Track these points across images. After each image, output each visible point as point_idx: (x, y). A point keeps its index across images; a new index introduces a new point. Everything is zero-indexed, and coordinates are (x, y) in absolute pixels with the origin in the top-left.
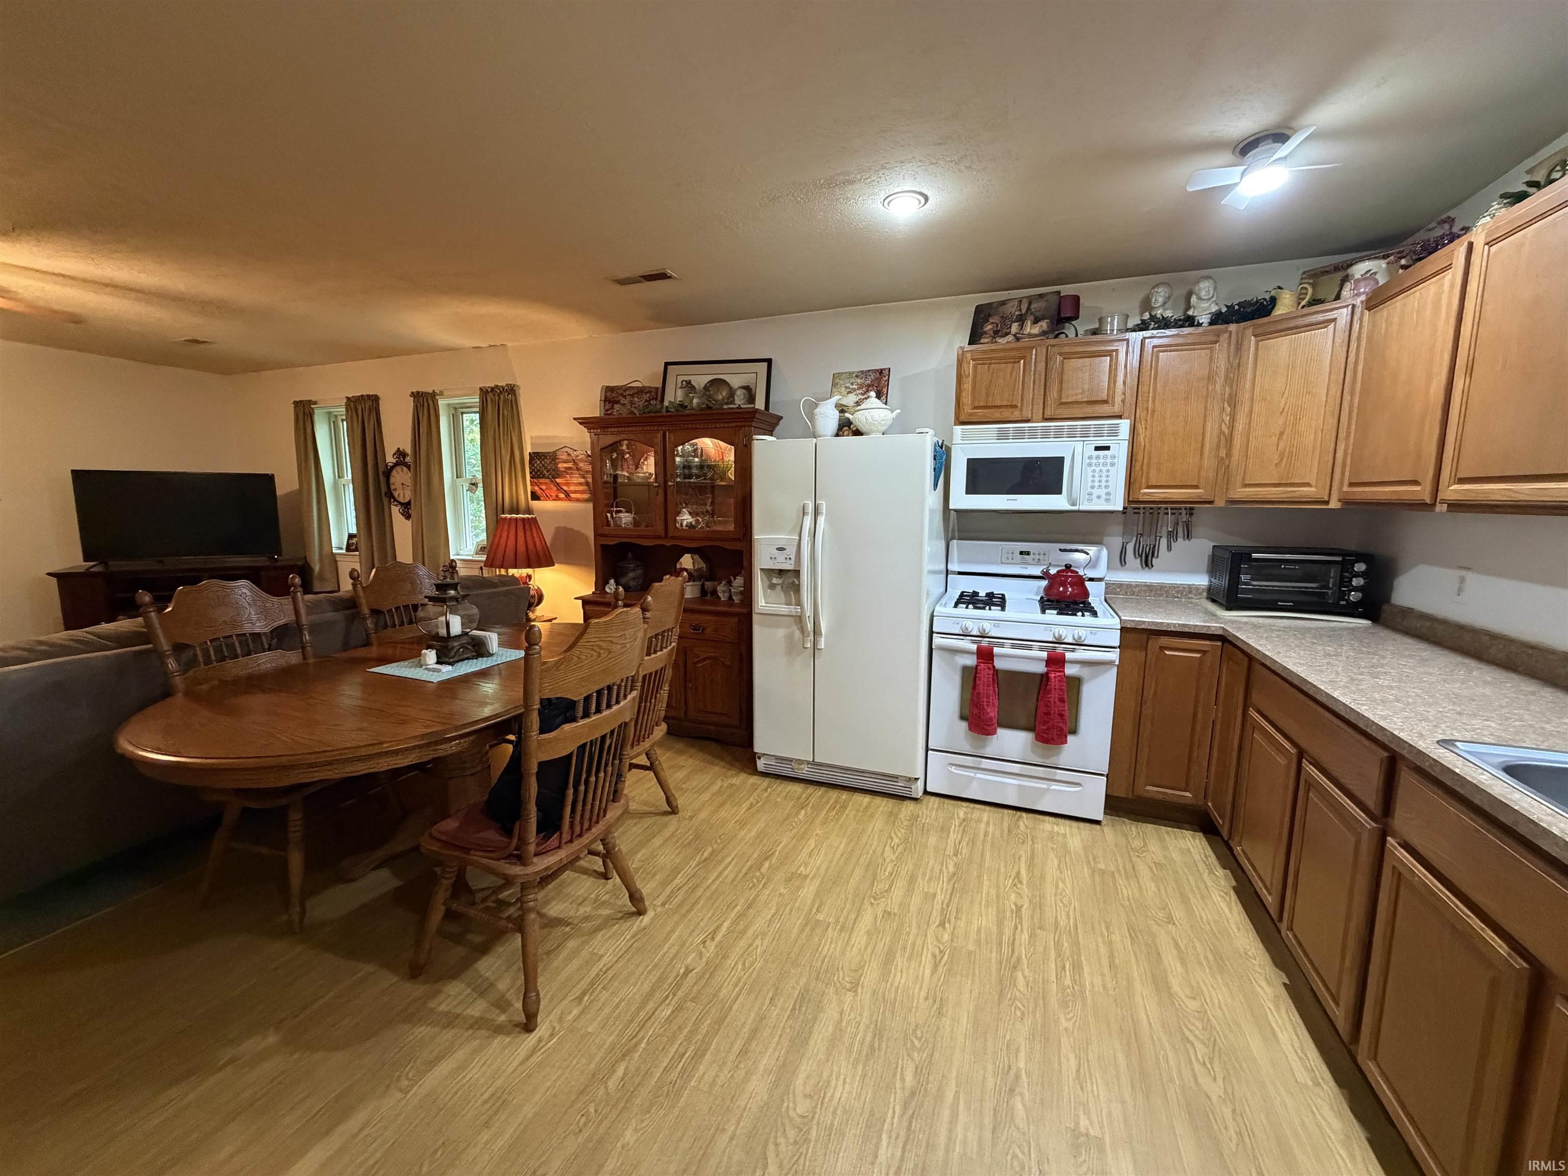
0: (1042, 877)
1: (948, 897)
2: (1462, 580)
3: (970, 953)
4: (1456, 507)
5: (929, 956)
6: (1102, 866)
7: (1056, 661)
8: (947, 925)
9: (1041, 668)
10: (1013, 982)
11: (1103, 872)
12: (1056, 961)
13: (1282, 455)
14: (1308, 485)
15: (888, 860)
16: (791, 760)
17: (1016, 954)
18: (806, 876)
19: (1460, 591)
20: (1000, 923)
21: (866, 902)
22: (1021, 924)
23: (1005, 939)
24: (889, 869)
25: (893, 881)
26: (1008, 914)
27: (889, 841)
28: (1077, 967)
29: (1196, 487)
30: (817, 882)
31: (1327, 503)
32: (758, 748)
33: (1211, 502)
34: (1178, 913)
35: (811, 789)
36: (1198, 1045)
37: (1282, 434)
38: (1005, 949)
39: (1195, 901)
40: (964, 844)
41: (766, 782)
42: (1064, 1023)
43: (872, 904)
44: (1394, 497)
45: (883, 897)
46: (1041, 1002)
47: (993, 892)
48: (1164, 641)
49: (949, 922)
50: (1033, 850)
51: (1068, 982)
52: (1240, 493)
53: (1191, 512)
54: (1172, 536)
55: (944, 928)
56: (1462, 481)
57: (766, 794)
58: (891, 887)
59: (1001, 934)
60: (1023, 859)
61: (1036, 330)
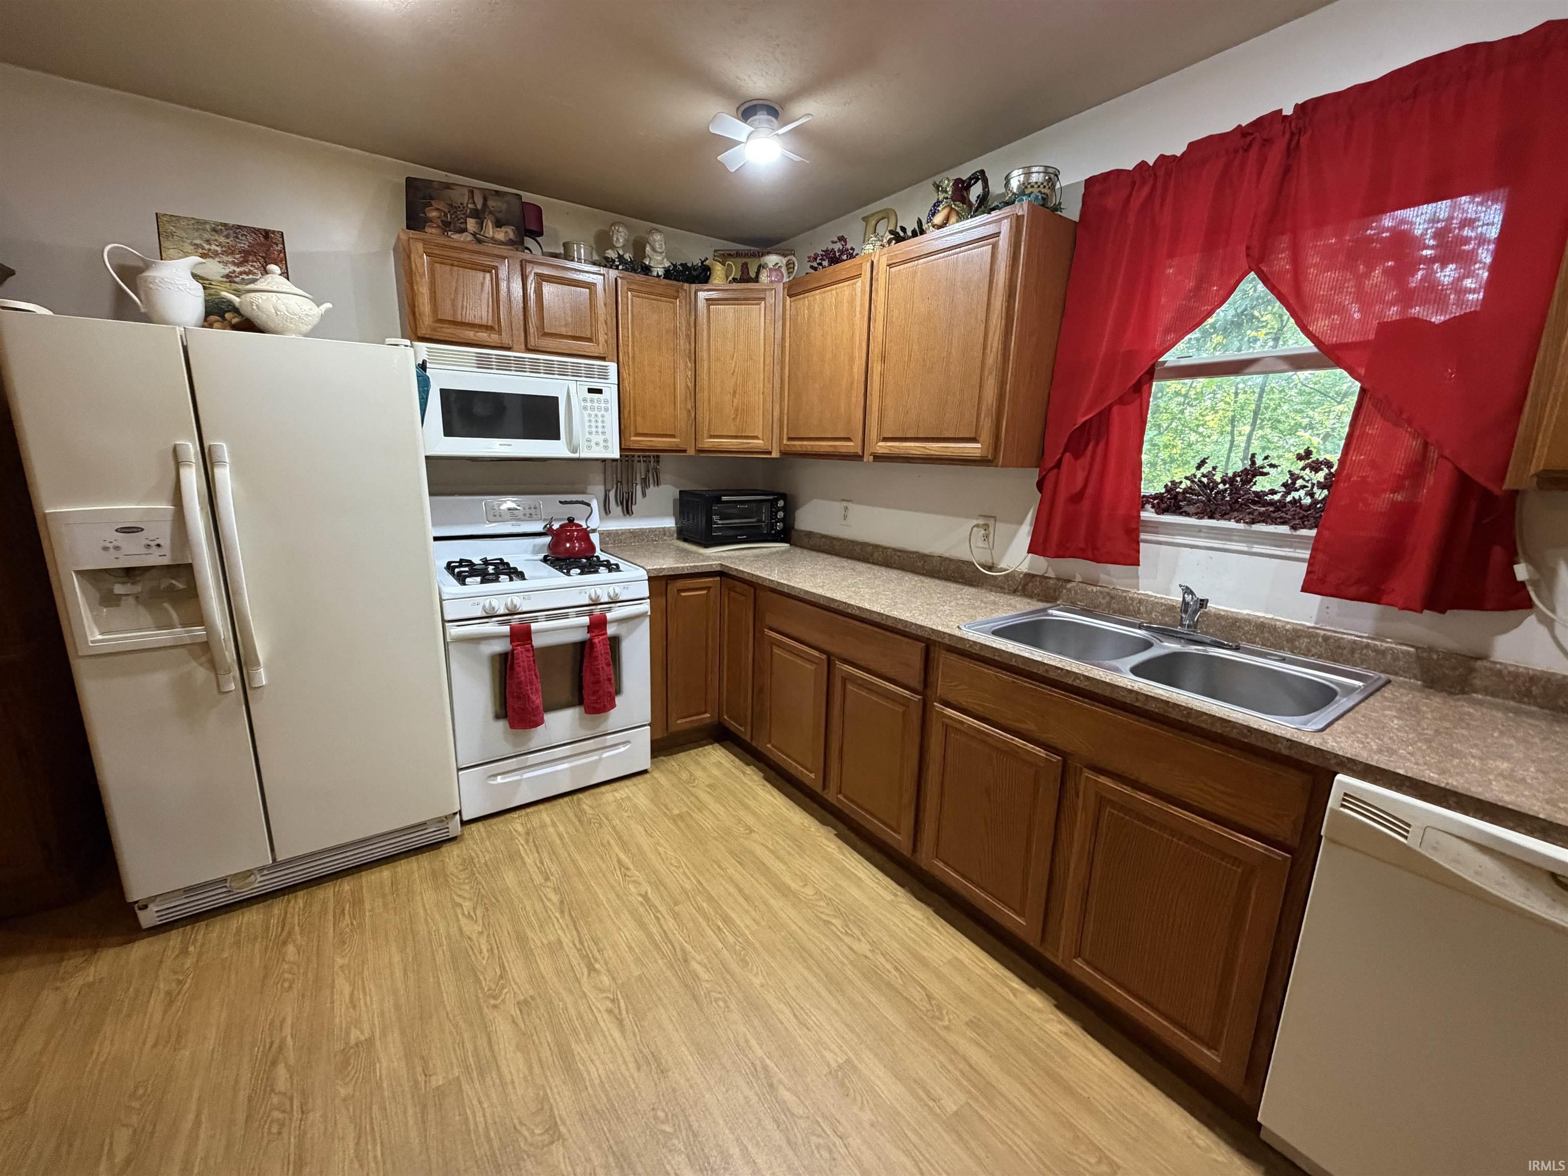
0: (642, 853)
1: (575, 932)
2: (846, 508)
3: (640, 978)
4: (877, 458)
5: (606, 1016)
6: (676, 812)
7: (598, 624)
8: (597, 966)
9: (581, 635)
10: (696, 977)
11: (680, 816)
12: (709, 926)
13: (737, 410)
14: (756, 438)
15: (474, 937)
16: (225, 880)
17: (676, 945)
18: (370, 1041)
19: (845, 517)
20: (642, 926)
21: (486, 1010)
22: (659, 911)
23: (657, 938)
24: (484, 948)
25: (500, 958)
26: (641, 909)
27: (459, 911)
28: (727, 920)
29: (673, 436)
30: (395, 1036)
31: (770, 453)
32: (136, 890)
33: (685, 451)
34: (750, 820)
35: (277, 907)
36: (834, 921)
37: (735, 392)
38: (664, 947)
39: (752, 803)
40: (547, 860)
41: (175, 938)
42: (757, 981)
43: (495, 1007)
44: (832, 449)
45: (503, 987)
46: (728, 977)
47: (612, 896)
48: (680, 584)
49: (596, 960)
50: (614, 828)
51: (731, 939)
52: (709, 443)
53: (657, 459)
54: (645, 483)
55: (595, 970)
56: (885, 439)
57: (189, 962)
58: (502, 967)
59: (650, 936)
60: (612, 842)
61: (500, 235)
